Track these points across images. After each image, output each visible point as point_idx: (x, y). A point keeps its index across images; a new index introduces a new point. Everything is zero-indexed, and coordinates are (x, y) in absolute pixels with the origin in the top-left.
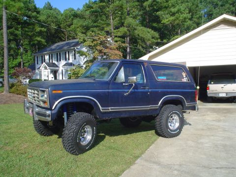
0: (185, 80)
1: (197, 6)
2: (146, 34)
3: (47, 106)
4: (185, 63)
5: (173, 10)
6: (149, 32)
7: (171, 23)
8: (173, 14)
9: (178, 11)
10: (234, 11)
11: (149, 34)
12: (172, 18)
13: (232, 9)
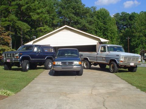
0: (53, 51)
1: (52, 8)
2: (23, 26)
3: (18, 58)
4: (50, 45)
5: (38, 11)
7: (37, 19)
8: (38, 14)
9: (42, 12)
10: (74, 12)
11: (25, 26)
12: (38, 16)
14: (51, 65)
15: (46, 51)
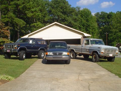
0: (45, 44)
1: (44, 8)
2: (20, 22)
3: (17, 49)
4: (42, 38)
5: (33, 10)
6: (21, 21)
7: (31, 16)
8: (32, 12)
10: (62, 11)
13: (61, 10)
14: (43, 55)
15: (39, 43)
